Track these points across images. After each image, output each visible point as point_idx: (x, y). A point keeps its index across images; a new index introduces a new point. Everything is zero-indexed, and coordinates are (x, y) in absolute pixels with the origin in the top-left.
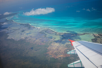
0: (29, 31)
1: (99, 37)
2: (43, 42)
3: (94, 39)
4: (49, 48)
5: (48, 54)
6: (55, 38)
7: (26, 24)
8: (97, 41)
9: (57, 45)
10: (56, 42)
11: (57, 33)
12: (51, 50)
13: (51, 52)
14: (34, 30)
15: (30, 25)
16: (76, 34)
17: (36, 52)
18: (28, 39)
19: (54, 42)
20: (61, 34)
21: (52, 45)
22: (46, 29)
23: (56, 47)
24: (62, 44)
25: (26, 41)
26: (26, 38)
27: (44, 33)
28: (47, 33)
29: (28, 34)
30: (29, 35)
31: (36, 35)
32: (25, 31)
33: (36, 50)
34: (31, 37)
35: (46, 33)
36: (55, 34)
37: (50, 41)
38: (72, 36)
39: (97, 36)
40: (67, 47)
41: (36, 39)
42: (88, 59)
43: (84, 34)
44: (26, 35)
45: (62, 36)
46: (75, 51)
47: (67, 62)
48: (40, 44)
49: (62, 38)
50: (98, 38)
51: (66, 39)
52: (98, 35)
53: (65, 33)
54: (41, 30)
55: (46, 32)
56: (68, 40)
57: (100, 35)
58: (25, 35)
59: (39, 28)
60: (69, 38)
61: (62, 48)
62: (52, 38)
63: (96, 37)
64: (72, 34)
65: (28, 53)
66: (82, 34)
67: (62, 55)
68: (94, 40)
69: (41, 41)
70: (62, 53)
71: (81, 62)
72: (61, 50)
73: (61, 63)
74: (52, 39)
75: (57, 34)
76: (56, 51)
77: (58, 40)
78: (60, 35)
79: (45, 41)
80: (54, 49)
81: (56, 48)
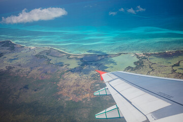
0: (14, 54)
1: (146, 58)
2: (46, 73)
3: (138, 62)
4: (60, 83)
5: (61, 95)
6: (69, 65)
7: (3, 42)
8: (144, 66)
9: (75, 76)
10: (73, 71)
11: (70, 55)
12: (64, 87)
13: (65, 90)
14: (22, 52)
15: (13, 42)
16: (106, 55)
17: (35, 93)
18: (14, 70)
19: (67, 71)
20: (78, 57)
21: (65, 77)
22: (46, 48)
23: (74, 81)
24: (84, 75)
25: (11, 74)
26: (10, 68)
27: (44, 57)
28: (51, 56)
29: (11, 60)
30: (14, 62)
31: (29, 61)
32: (5, 56)
33: (35, 90)
34: (19, 65)
35: (48, 57)
36: (68, 58)
37: (59, 70)
38: (99, 58)
39: (141, 56)
40: (94, 79)
41: (31, 69)
42: (131, 103)
43: (120, 54)
44: (9, 63)
45: (81, 59)
46: (107, 89)
47: (101, 106)
48: (42, 77)
49: (81, 63)
50: (144, 60)
51: (89, 64)
52: (144, 55)
53: (86, 55)
54: (37, 52)
55: (47, 54)
56: (94, 67)
57: (147, 55)
58: (5, 62)
59: (33, 48)
60: (94, 63)
61: (86, 82)
62: (62, 65)
63: (140, 58)
64: (99, 56)
65: (20, 97)
66: (116, 55)
67: (88, 94)
68: (138, 64)
69: (43, 71)
70: (87, 90)
71: (118, 108)
72: (83, 86)
73: (89, 109)
74: (63, 67)
75: (71, 57)
76: (74, 89)
77: (75, 68)
78: (77, 59)
79: (49, 72)
80: (71, 84)
81: (74, 83)
